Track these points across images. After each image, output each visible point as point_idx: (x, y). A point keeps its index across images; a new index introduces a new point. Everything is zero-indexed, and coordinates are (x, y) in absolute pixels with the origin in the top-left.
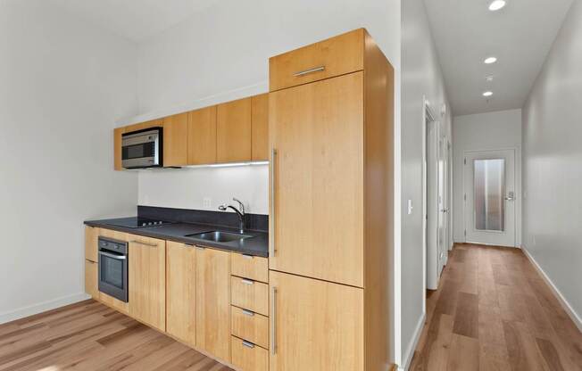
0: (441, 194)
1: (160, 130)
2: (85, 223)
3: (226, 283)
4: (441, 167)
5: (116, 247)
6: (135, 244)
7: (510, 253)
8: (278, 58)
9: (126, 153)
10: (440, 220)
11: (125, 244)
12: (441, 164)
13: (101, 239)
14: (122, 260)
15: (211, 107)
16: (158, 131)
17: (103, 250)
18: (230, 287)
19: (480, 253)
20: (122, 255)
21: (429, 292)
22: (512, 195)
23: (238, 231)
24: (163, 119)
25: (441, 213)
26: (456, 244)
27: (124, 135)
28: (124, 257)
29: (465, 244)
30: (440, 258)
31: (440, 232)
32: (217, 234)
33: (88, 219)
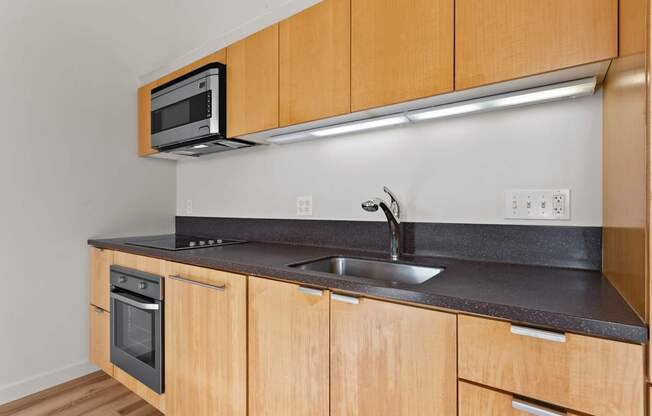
1: (222, 69)
2: (90, 242)
5: (141, 286)
6: (177, 282)
9: (158, 122)
11: (158, 281)
13: (114, 270)
14: (152, 312)
16: (216, 71)
17: (117, 290)
20: (152, 301)
23: (387, 258)
24: (226, 48)
27: (154, 91)
28: (155, 307)
32: (341, 263)
33: (94, 235)
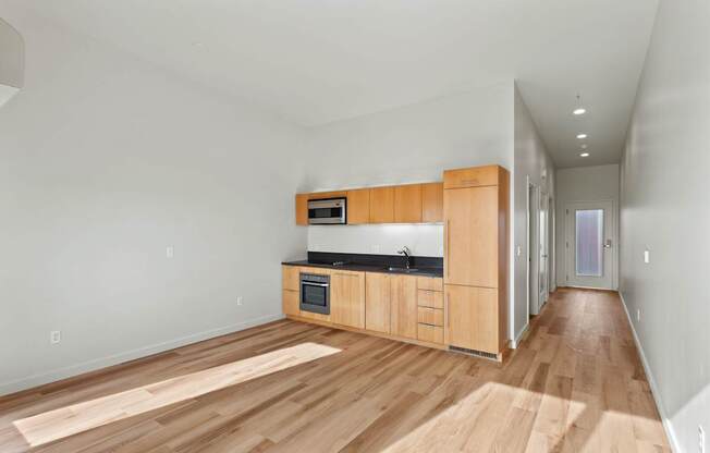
0: (542, 242)
1: (345, 198)
2: (283, 264)
3: (413, 293)
4: (542, 216)
5: (319, 279)
6: (337, 276)
7: (606, 295)
8: (450, 171)
9: (312, 214)
10: (542, 265)
11: (327, 277)
12: (542, 214)
13: (301, 274)
14: (324, 286)
15: (390, 187)
16: (343, 200)
17: (304, 281)
18: (417, 296)
19: (579, 295)
20: (324, 283)
21: (531, 317)
22: (609, 242)
24: (347, 191)
25: (542, 259)
26: (557, 288)
27: (309, 200)
28: (326, 285)
29: (567, 288)
30: (541, 296)
31: (541, 276)
